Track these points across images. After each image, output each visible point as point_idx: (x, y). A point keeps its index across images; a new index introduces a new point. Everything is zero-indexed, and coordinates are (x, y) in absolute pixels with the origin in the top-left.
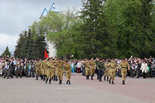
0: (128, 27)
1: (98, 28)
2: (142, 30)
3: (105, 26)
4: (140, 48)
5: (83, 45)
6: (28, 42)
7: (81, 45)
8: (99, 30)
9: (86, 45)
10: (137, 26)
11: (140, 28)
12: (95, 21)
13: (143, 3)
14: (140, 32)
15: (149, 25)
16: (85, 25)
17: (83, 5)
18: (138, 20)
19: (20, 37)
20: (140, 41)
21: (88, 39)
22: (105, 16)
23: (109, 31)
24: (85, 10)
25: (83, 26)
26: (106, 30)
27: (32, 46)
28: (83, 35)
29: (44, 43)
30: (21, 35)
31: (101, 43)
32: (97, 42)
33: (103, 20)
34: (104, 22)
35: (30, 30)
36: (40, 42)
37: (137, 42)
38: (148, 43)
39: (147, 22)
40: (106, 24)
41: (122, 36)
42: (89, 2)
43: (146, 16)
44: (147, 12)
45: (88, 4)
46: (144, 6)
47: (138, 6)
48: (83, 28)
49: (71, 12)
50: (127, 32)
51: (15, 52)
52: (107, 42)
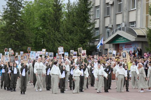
0: (43, 30)
1: (17, 30)
2: (54, 33)
3: (23, 29)
4: (52, 48)
5: (3, 44)
7: (1, 44)
8: (18, 32)
9: (6, 44)
10: (50, 30)
11: (52, 32)
12: (14, 24)
13: (54, 11)
14: (52, 35)
15: (59, 30)
16: (6, 27)
17: (4, 10)
18: (50, 25)
20: (52, 42)
21: (7, 39)
22: (23, 20)
23: (27, 33)
24: (5, 14)
25: (4, 28)
26: (24, 32)
28: (3, 36)
31: (19, 43)
32: (16, 42)
33: (22, 24)
34: (23, 25)
37: (50, 43)
38: (58, 44)
39: (58, 27)
40: (24, 27)
41: (38, 37)
42: (9, 8)
43: (57, 22)
44: (58, 18)
45: (8, 9)
46: (56, 14)
47: (51, 13)
48: (4, 30)
50: (43, 33)
52: (24, 42)
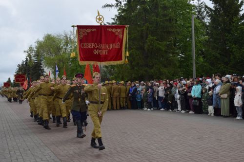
6: (25, 70)
19: (18, 68)
27: (29, 74)
29: (41, 70)
30: (19, 66)
35: (27, 59)
36: (37, 68)
49: (68, 36)
51: (14, 81)
